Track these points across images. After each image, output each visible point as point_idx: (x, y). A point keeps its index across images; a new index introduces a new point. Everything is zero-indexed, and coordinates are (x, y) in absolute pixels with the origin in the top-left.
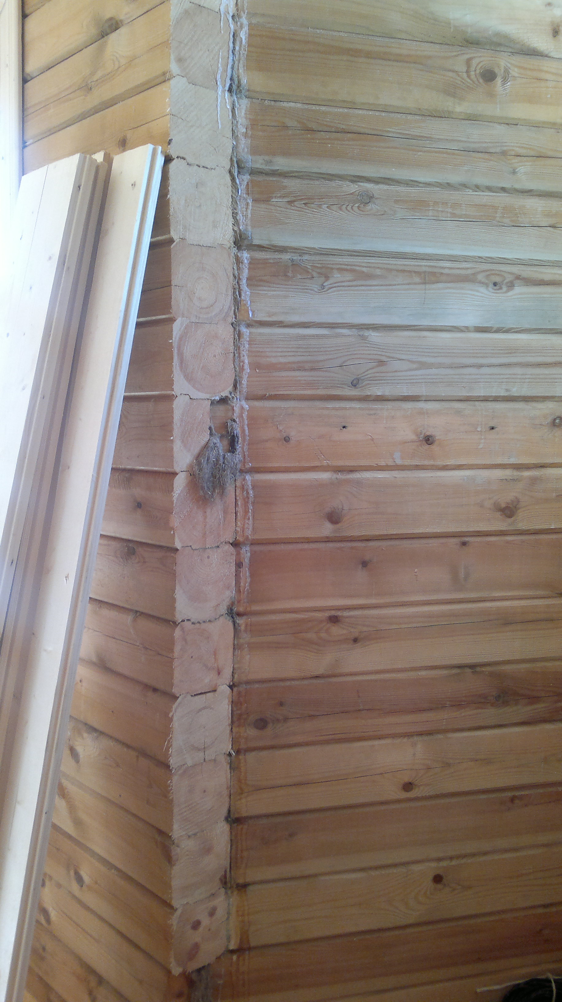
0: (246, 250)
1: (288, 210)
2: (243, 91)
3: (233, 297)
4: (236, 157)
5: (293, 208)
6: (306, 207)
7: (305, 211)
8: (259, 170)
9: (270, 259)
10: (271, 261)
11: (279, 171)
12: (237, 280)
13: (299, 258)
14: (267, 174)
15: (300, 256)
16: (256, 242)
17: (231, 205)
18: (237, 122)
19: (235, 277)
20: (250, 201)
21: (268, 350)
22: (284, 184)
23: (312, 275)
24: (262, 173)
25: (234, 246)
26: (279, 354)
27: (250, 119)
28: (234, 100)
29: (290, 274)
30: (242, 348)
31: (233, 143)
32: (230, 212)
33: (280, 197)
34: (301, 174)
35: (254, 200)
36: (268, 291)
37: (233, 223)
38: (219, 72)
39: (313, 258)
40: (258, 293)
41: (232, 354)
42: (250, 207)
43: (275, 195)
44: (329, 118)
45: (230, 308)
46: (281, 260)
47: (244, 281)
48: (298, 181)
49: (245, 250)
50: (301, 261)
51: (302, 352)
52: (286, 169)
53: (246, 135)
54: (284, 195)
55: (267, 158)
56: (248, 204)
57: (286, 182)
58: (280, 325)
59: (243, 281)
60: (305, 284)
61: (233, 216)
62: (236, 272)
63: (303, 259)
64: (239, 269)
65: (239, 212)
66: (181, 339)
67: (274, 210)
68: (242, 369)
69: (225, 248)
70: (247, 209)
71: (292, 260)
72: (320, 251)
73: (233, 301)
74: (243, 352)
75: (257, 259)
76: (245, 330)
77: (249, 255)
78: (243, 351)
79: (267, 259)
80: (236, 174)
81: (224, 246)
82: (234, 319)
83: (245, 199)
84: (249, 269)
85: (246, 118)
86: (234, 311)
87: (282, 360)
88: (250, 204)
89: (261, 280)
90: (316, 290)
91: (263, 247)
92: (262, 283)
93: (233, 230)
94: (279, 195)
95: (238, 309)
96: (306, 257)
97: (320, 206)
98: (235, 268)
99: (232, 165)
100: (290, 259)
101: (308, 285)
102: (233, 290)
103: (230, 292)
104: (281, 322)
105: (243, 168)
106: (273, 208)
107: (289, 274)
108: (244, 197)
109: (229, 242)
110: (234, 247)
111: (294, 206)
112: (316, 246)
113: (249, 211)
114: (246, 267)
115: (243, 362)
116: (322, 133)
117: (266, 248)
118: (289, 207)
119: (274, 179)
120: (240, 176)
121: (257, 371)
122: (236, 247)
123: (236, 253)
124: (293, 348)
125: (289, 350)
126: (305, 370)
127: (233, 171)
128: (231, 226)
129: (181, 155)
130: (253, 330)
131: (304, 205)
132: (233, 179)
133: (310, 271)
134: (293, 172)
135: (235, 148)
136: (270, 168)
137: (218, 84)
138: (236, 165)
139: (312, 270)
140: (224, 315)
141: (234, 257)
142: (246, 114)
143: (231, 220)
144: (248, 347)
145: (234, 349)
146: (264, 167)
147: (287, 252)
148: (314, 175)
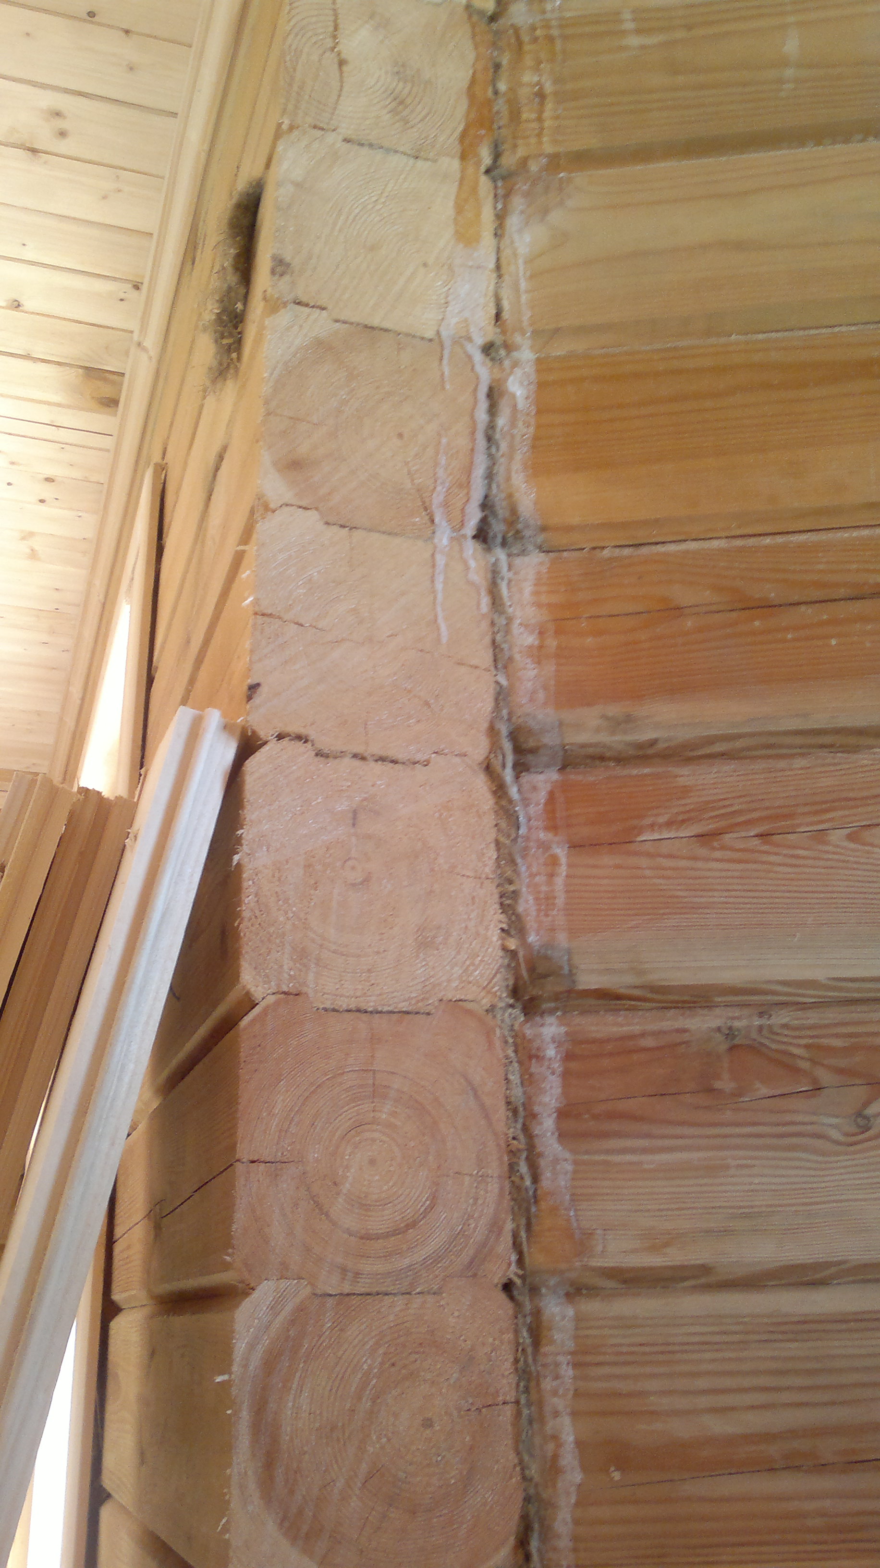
0: (559, 1013)
1: (700, 864)
2: (527, 533)
3: (507, 1185)
4: (509, 720)
5: (718, 854)
6: (765, 848)
7: (765, 858)
8: (591, 750)
9: (643, 1035)
10: (649, 1042)
11: (661, 746)
12: (521, 1120)
13: (757, 1022)
14: (621, 760)
15: (761, 1015)
16: (588, 981)
17: (494, 872)
18: (510, 620)
19: (515, 1112)
20: (561, 852)
21: (652, 1385)
22: (681, 781)
23: (815, 1081)
24: (602, 758)
25: (511, 1001)
26: (704, 1402)
27: (549, 605)
28: (497, 560)
29: (725, 1084)
30: (548, 1384)
31: (497, 683)
32: (489, 894)
33: (669, 824)
34: (738, 744)
35: (575, 846)
36: (645, 1151)
37: (504, 926)
38: (439, 488)
39: (813, 1017)
40: (606, 1163)
41: (509, 1410)
42: (563, 870)
43: (648, 821)
44: (824, 560)
45: (495, 1227)
46: (686, 1037)
47: (547, 1125)
48: (728, 767)
49: (552, 1012)
50: (765, 1032)
51: (801, 1389)
52: (683, 735)
53: (538, 654)
54: (680, 818)
55: (614, 710)
56: (554, 861)
57: (685, 775)
58: (703, 1280)
59: (541, 1124)
60: (788, 1118)
61: (501, 904)
62: (517, 1093)
63: (770, 1026)
64: (528, 1079)
65: (524, 889)
66: (270, 1364)
67: (650, 868)
68: (553, 1469)
69: (469, 1012)
70: (551, 875)
71: (730, 1034)
72: (834, 989)
73: (508, 1197)
74: (555, 1400)
75: (594, 1041)
76: (556, 1310)
77: (563, 1029)
78: (555, 1393)
79: (632, 1037)
80: (508, 775)
81: (469, 1006)
82: (513, 1267)
83: (545, 846)
84: (566, 1075)
85: (539, 605)
86: (515, 1236)
87: (718, 1426)
88: (563, 860)
89: (612, 1116)
90: (835, 1134)
91: (618, 997)
92: (615, 1126)
93: (504, 949)
94: (661, 820)
95: (529, 1226)
96: (780, 1018)
97: (820, 836)
98: (515, 1078)
99: (495, 746)
100: (719, 1029)
101: (800, 1118)
102: (506, 1158)
103: (495, 1168)
104: (705, 1269)
105: (533, 751)
106: (644, 862)
107: (718, 1085)
108: (538, 840)
109: (489, 992)
110: (512, 1006)
111: (723, 848)
112: (820, 975)
113: (560, 881)
114: (553, 1073)
115: (555, 1438)
116: (803, 608)
117: (631, 998)
118: (703, 852)
119: (646, 771)
120: (526, 778)
121: (617, 1476)
122: (519, 1005)
123: (516, 1027)
124: (756, 1373)
125: (747, 1382)
126: (822, 1468)
127: (496, 764)
128: (495, 936)
129: (294, 728)
130: (592, 1306)
131: (756, 842)
132: (499, 790)
133: (804, 1065)
134: (711, 741)
135: (502, 696)
136: (629, 738)
137: (437, 520)
138: (508, 746)
139: (811, 1060)
140: (470, 1252)
141: (511, 1040)
142: (536, 593)
143: (495, 919)
144: (575, 1378)
145: (518, 1385)
146: (604, 738)
147: (710, 1006)
148: (788, 740)
